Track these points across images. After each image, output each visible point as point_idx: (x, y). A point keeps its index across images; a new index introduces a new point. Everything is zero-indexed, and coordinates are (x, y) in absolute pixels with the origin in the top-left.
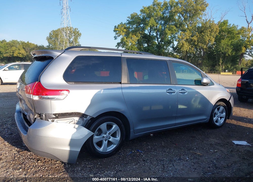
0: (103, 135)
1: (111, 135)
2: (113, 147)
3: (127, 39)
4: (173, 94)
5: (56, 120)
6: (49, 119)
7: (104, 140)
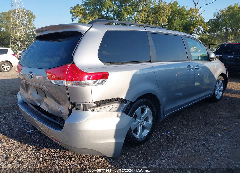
0: (139, 120)
1: (144, 120)
2: (146, 132)
3: (84, 20)
4: (191, 70)
5: (95, 109)
6: (89, 109)
7: (139, 126)
